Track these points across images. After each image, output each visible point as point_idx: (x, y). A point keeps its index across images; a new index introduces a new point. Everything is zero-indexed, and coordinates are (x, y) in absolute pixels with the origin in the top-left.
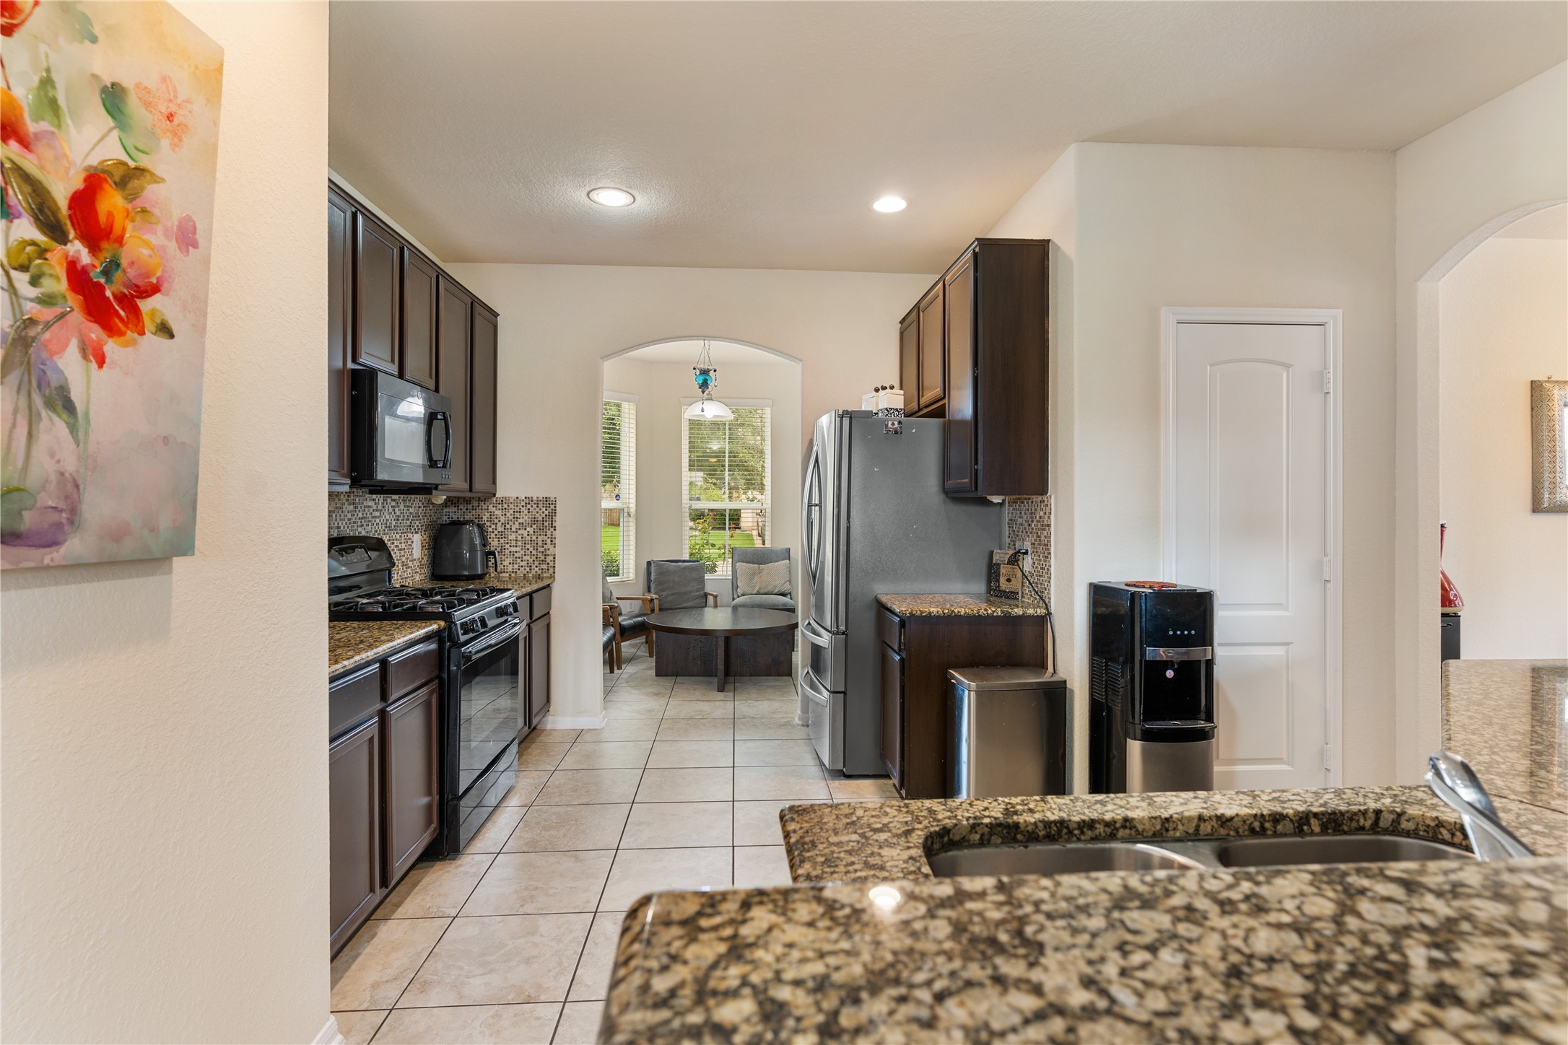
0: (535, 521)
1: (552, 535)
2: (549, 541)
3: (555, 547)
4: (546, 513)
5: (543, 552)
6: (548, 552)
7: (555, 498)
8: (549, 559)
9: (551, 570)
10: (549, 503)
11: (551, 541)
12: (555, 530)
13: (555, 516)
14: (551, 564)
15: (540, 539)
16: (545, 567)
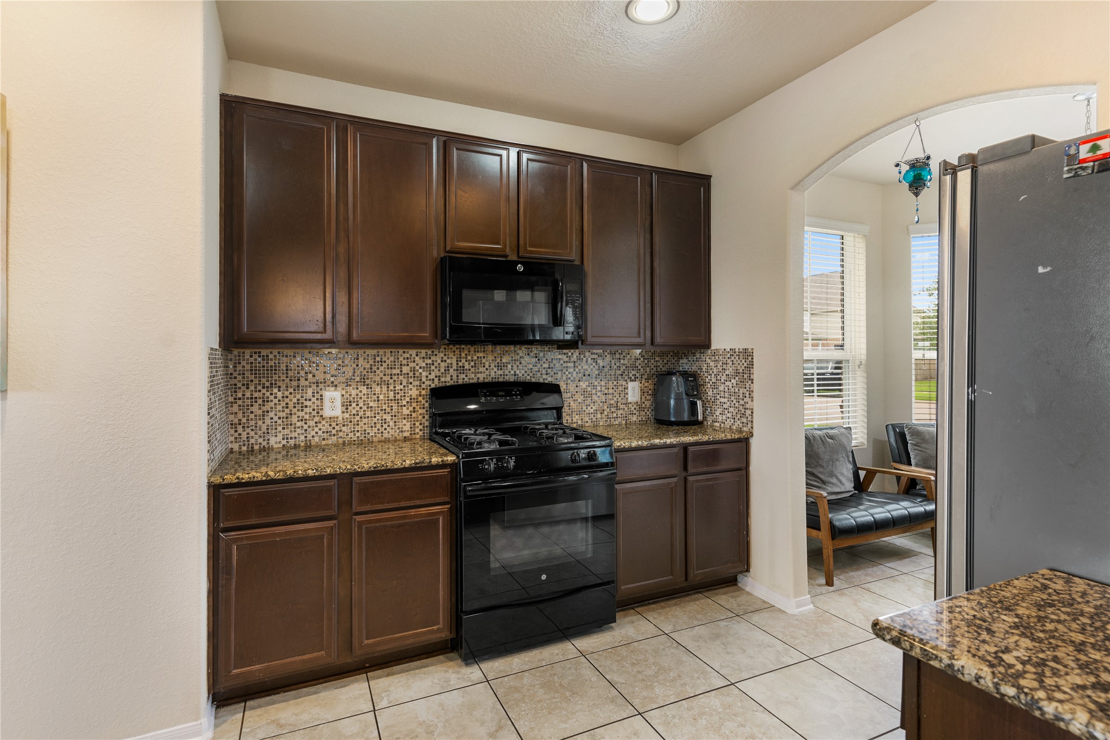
0: (737, 373)
1: (750, 388)
2: (747, 395)
3: (752, 401)
4: (745, 365)
5: (743, 405)
6: (747, 406)
7: (752, 349)
8: (748, 412)
9: (750, 425)
10: (747, 354)
11: (750, 394)
12: (752, 383)
13: (752, 368)
14: (750, 418)
15: (741, 392)
16: (744, 420)
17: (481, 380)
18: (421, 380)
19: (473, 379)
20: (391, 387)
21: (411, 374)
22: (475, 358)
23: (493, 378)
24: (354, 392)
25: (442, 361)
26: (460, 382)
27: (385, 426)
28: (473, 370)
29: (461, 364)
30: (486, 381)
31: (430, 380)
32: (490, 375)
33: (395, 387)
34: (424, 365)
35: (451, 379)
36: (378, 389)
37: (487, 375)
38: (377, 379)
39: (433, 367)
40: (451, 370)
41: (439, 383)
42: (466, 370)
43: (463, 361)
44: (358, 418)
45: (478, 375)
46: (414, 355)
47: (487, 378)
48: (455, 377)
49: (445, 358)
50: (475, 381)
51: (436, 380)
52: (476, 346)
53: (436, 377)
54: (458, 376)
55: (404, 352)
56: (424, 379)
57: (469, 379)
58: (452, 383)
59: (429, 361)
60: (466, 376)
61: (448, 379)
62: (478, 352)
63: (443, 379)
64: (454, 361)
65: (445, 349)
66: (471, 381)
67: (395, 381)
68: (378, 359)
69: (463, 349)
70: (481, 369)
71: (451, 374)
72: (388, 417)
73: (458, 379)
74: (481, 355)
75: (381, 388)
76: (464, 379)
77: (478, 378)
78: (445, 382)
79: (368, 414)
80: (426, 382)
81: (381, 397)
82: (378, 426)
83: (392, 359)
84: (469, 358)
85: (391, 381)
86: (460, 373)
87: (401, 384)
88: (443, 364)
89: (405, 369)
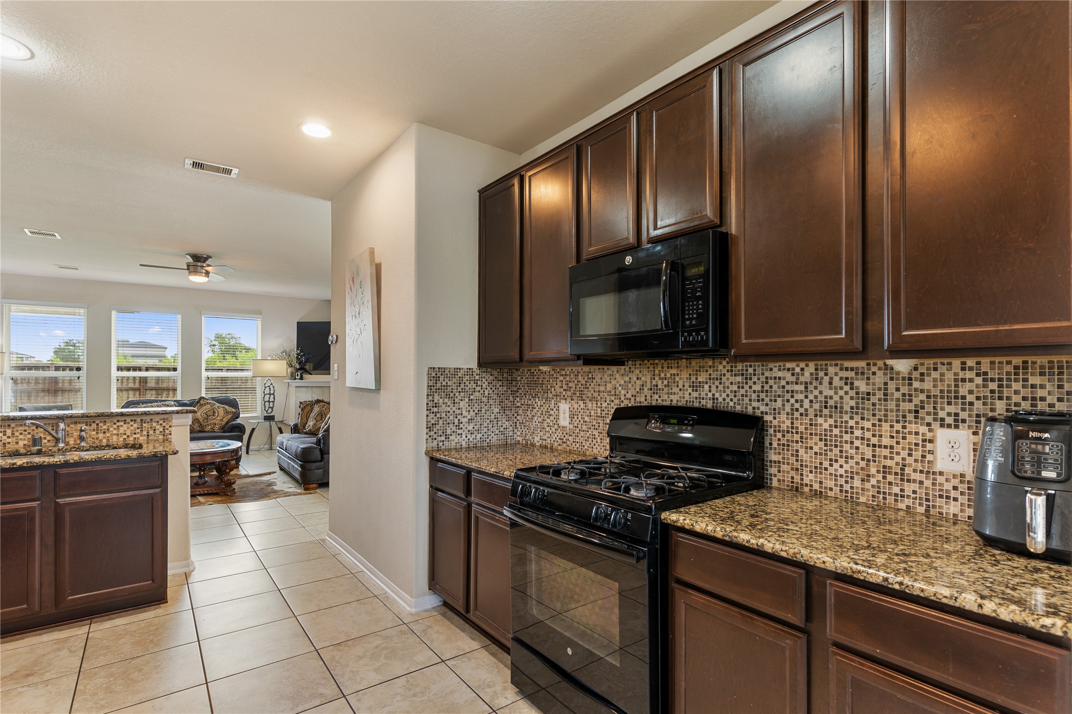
17: (674, 403)
18: (620, 399)
19: (666, 401)
20: (599, 405)
21: (613, 393)
22: (668, 375)
23: (687, 401)
24: (576, 406)
25: (638, 379)
26: (654, 403)
27: (595, 442)
28: (666, 390)
29: (654, 382)
30: (680, 404)
31: (627, 399)
32: (684, 398)
33: (601, 404)
34: (622, 382)
35: (646, 400)
36: (590, 405)
37: (680, 397)
38: (590, 395)
39: (630, 385)
40: (646, 389)
41: (635, 403)
42: (660, 389)
43: (657, 378)
44: (578, 430)
45: (672, 397)
46: (615, 372)
47: (681, 401)
48: (648, 398)
49: (640, 376)
50: (667, 403)
51: (633, 399)
52: (669, 361)
53: (632, 396)
54: (651, 397)
55: (608, 369)
56: (623, 398)
57: (663, 401)
58: (646, 404)
59: (627, 379)
60: (660, 397)
61: (643, 399)
62: (671, 367)
63: (638, 399)
64: (649, 378)
65: (640, 364)
66: (665, 403)
67: (601, 398)
68: (590, 376)
69: (657, 364)
70: (675, 390)
71: (645, 394)
72: (596, 433)
73: (651, 400)
74: (674, 371)
75: (592, 403)
76: (657, 400)
77: (671, 401)
78: (640, 402)
79: (584, 428)
80: (624, 401)
81: (592, 413)
82: (590, 440)
83: (599, 376)
84: (662, 375)
85: (599, 398)
86: (654, 393)
87: (606, 402)
88: (638, 382)
89: (609, 387)
